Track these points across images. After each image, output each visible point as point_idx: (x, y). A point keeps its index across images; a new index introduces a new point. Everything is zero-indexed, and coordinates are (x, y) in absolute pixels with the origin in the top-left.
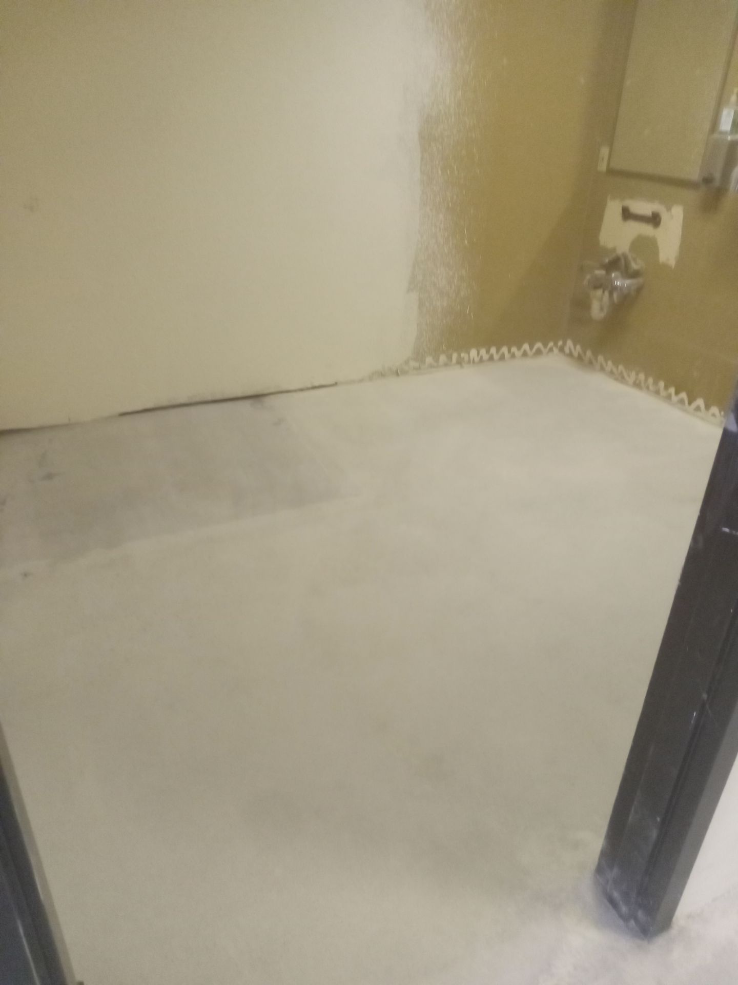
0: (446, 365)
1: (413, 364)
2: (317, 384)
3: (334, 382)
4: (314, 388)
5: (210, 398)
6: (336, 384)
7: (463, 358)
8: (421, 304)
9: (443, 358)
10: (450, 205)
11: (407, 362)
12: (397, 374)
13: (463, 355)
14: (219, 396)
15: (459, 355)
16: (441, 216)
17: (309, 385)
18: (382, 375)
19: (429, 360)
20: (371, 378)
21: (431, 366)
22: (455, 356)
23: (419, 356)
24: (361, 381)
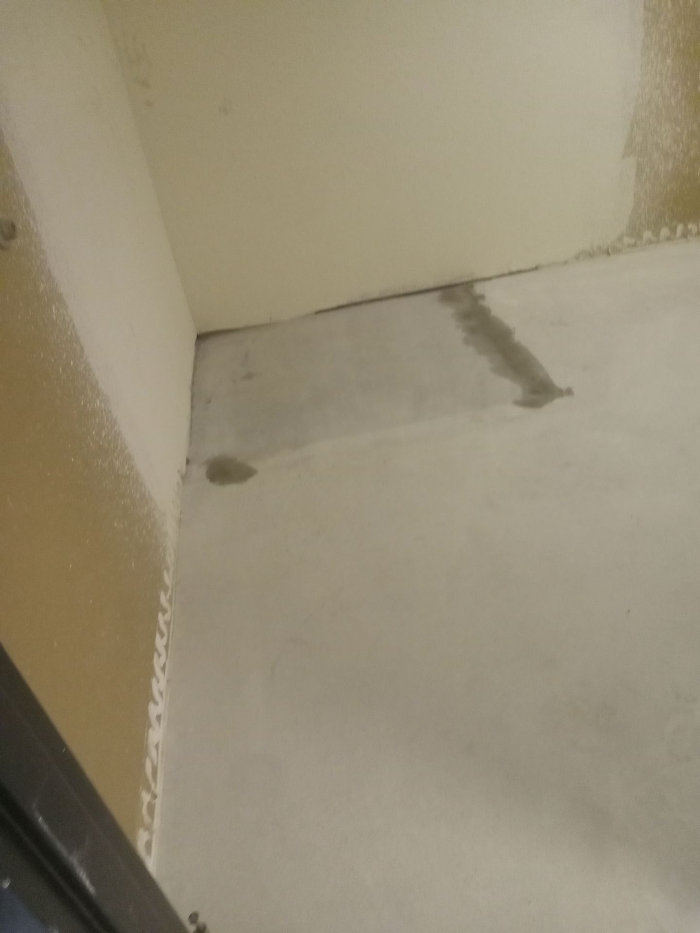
0: (668, 239)
1: (627, 240)
2: (514, 268)
3: (533, 266)
4: (512, 273)
5: (401, 291)
6: (536, 268)
7: (691, 230)
8: (640, 170)
9: (665, 232)
10: (682, 45)
11: (620, 239)
12: (608, 254)
13: (690, 226)
14: (410, 289)
15: (686, 226)
16: (669, 61)
17: (506, 271)
18: (590, 255)
19: (647, 234)
20: (577, 258)
21: (650, 242)
22: (680, 228)
23: (634, 231)
24: (566, 263)
